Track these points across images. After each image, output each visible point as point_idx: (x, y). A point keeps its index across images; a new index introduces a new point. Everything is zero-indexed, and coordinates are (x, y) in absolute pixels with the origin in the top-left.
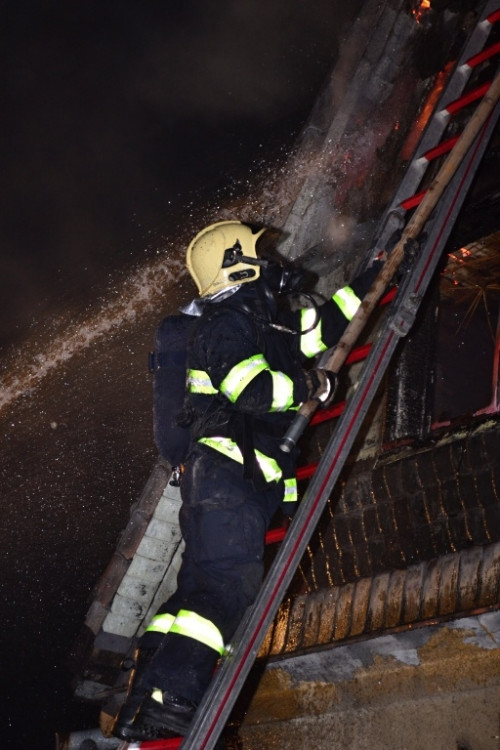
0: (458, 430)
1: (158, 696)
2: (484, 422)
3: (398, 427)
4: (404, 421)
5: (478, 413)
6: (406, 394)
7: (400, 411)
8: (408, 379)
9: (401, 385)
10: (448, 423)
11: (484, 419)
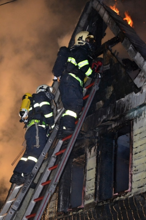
0: (74, 211)
1: (64, 128)
2: (80, 210)
3: (61, 208)
4: (62, 206)
5: (79, 207)
6: (63, 198)
7: (61, 203)
8: (64, 194)
9: (61, 196)
10: (71, 209)
11: (80, 209)
